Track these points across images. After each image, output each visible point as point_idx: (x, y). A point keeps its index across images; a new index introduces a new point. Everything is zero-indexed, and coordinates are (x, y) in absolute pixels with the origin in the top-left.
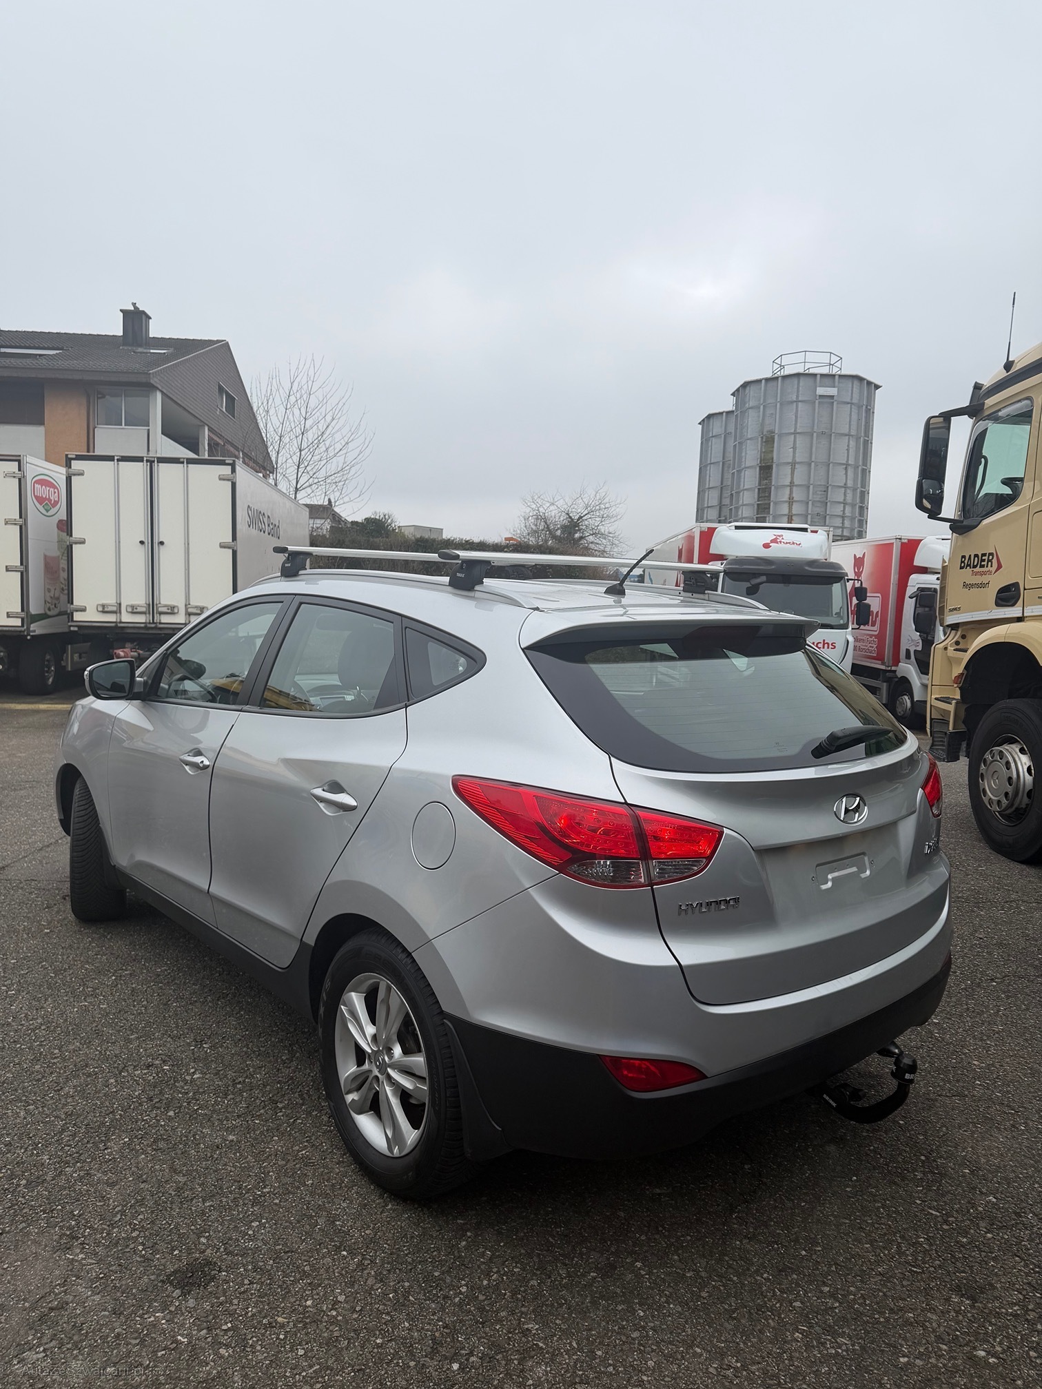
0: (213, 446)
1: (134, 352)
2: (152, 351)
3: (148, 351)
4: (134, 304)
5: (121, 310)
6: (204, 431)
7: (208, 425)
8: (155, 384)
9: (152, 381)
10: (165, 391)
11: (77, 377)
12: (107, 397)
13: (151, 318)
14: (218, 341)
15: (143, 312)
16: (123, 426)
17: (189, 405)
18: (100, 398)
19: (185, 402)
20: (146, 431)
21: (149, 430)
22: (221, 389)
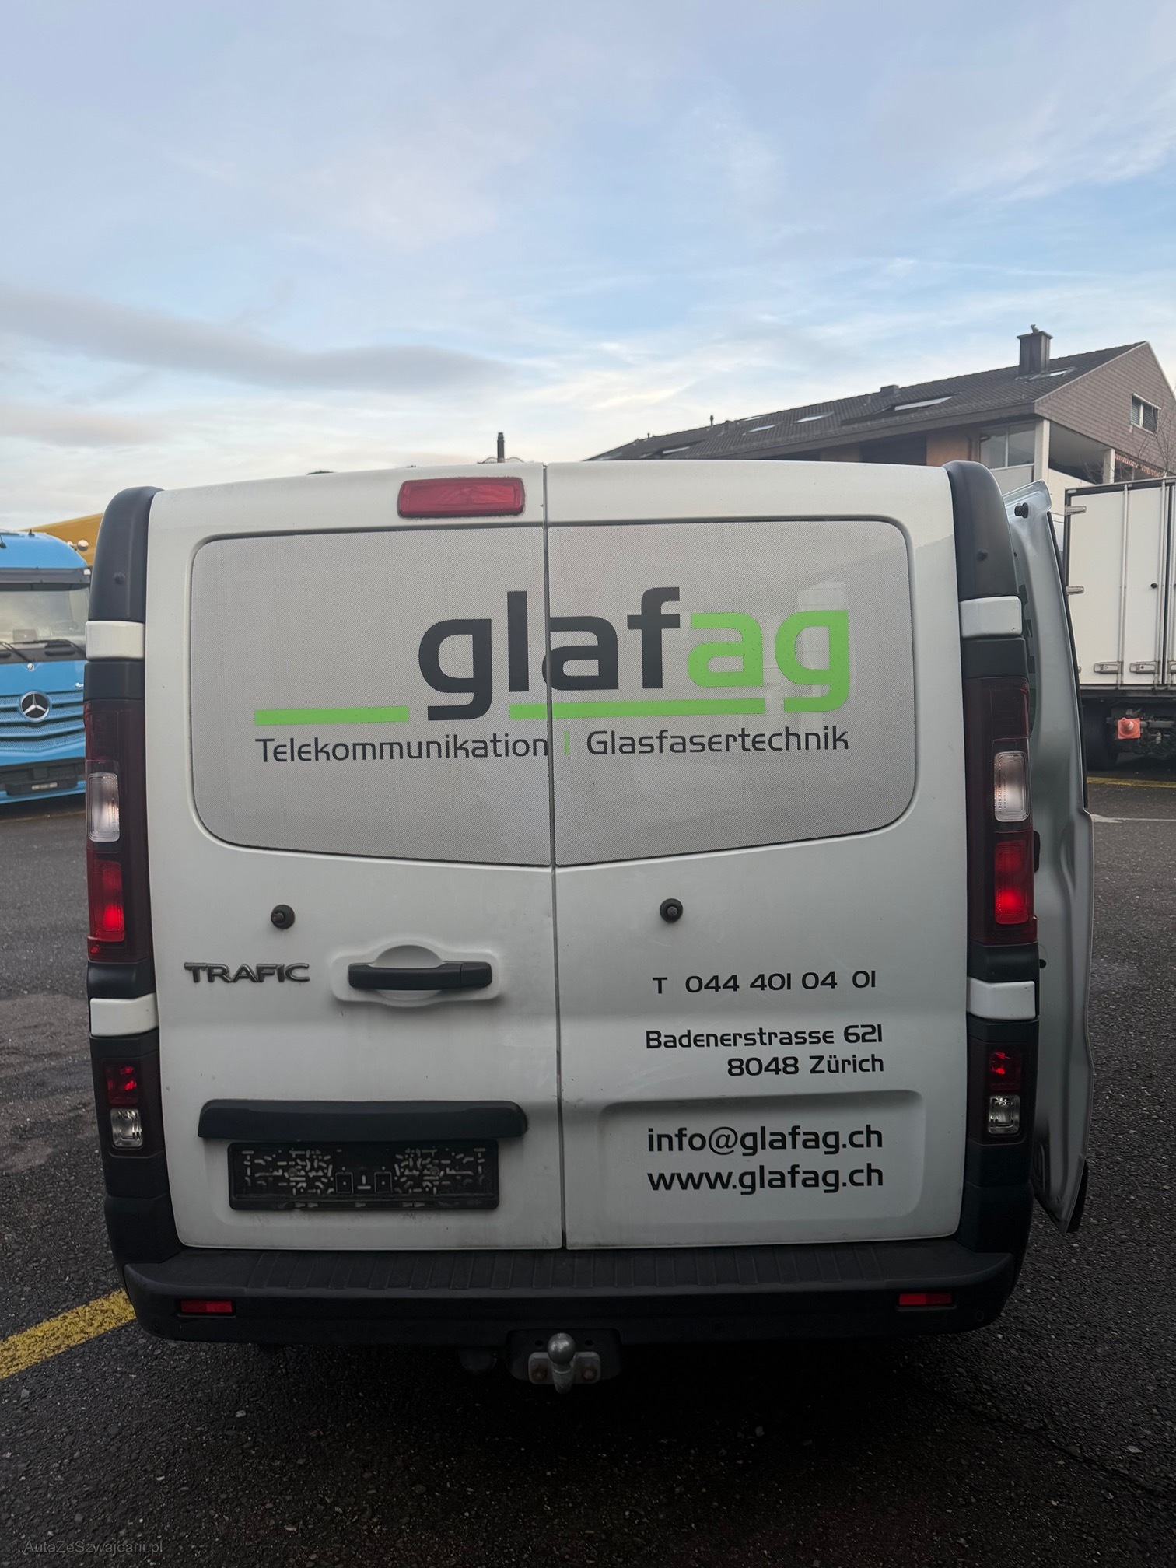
0: (1121, 471)
1: (1028, 381)
2: (1052, 375)
3: (1048, 375)
4: (1033, 327)
5: (1018, 337)
6: (1110, 455)
7: (1114, 448)
8: (1041, 414)
9: (1036, 412)
10: (1054, 419)
11: (957, 422)
12: (993, 438)
13: (1050, 338)
14: (1136, 345)
15: (1042, 333)
16: (1006, 467)
17: (1088, 429)
18: (985, 440)
19: (1083, 427)
20: (1030, 469)
21: (1033, 466)
22: (1136, 402)
